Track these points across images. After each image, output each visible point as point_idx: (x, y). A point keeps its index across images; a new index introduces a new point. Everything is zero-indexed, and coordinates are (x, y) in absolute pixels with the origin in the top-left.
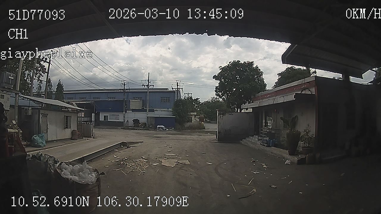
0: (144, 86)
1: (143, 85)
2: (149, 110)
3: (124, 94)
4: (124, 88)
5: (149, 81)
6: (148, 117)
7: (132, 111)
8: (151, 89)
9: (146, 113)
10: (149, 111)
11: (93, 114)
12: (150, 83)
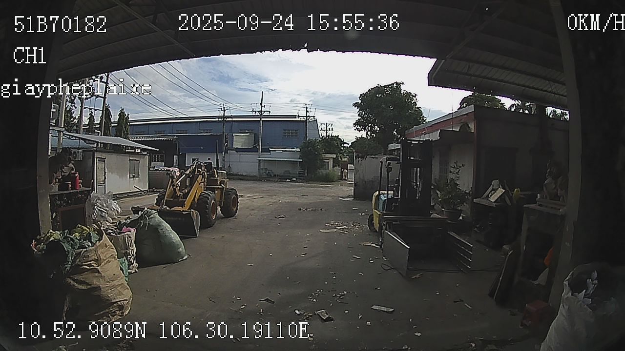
1: (253, 111)
2: (262, 149)
3: (224, 124)
4: (224, 114)
6: (260, 160)
7: (236, 152)
8: (266, 116)
9: (258, 154)
10: (262, 152)
11: (175, 156)
12: (264, 107)
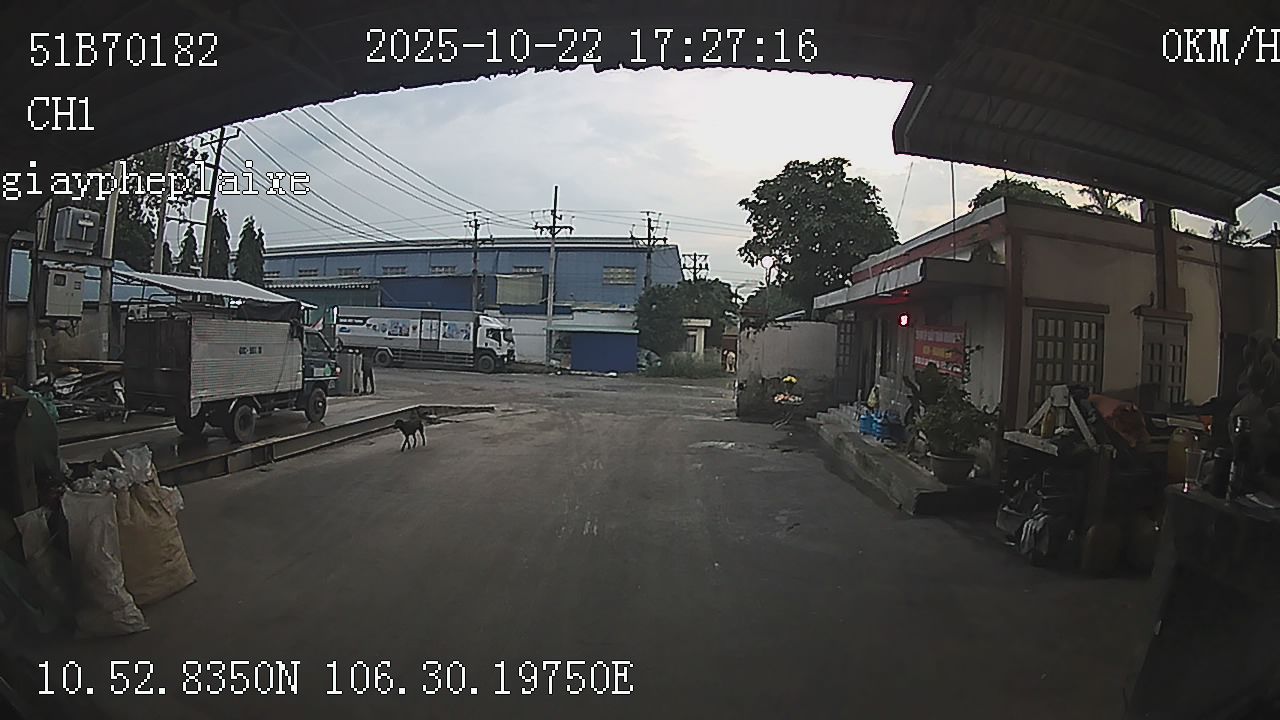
0: (539, 230)
1: (537, 227)
2: (554, 307)
3: (476, 254)
4: (476, 234)
5: (558, 214)
6: (550, 331)
7: (501, 312)
8: (563, 238)
9: (544, 317)
10: (554, 313)
12: (560, 219)
